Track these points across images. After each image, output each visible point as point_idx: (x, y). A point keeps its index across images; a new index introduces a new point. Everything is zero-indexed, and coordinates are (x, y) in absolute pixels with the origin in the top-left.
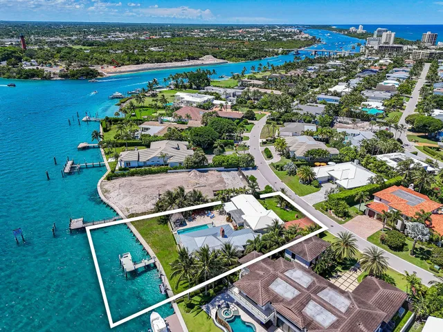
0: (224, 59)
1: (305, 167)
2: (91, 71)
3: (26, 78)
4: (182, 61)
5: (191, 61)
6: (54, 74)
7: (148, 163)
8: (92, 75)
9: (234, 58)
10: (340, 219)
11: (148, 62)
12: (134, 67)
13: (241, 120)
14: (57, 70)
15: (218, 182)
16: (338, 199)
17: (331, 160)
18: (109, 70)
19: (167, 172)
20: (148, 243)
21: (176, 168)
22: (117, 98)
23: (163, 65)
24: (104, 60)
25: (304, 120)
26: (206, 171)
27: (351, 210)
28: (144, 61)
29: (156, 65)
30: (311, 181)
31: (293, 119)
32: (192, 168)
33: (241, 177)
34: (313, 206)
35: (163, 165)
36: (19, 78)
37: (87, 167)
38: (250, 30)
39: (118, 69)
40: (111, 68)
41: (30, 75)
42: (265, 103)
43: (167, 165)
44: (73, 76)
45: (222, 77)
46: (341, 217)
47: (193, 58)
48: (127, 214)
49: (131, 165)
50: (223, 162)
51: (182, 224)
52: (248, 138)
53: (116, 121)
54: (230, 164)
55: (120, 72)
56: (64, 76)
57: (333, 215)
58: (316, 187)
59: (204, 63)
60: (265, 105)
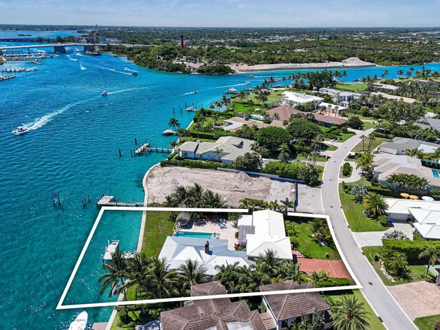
0: (372, 62)
1: (373, 194)
2: (225, 68)
3: (172, 71)
4: (321, 62)
5: (331, 62)
6: (194, 69)
7: (204, 156)
8: (223, 71)
9: (386, 61)
10: (389, 277)
11: (284, 62)
12: (267, 66)
13: (339, 127)
14: (197, 66)
15: (262, 191)
16: (393, 248)
17: (429, 195)
18: (242, 68)
19: (216, 169)
20: (144, 236)
21: (227, 166)
22: (231, 93)
23: (298, 65)
24: (242, 59)
25: (424, 137)
26: (258, 176)
27: (414, 270)
28: (280, 61)
29: (291, 65)
30: (377, 215)
31: (410, 133)
32: (241, 169)
33: (294, 190)
34: (362, 248)
35: (217, 161)
36: (167, 71)
37: (157, 151)
38: (429, 33)
39: (251, 67)
40: (245, 67)
41: (175, 69)
42: (385, 111)
43: (221, 162)
44: (208, 71)
45: (357, 81)
46: (393, 275)
47: (334, 60)
48: (151, 202)
49: (188, 156)
50: (278, 169)
51: (189, 226)
52: (335, 148)
53: (209, 113)
54: (286, 173)
55: (252, 70)
56: (201, 71)
57: (383, 269)
58: (383, 225)
59: (345, 65)
60: (383, 114)
